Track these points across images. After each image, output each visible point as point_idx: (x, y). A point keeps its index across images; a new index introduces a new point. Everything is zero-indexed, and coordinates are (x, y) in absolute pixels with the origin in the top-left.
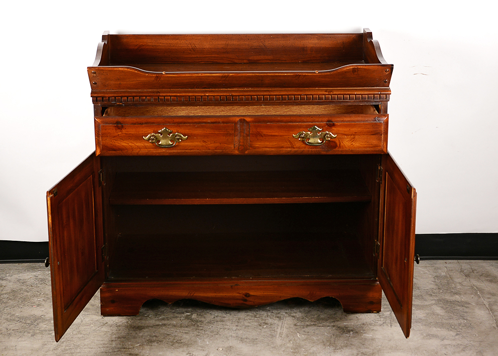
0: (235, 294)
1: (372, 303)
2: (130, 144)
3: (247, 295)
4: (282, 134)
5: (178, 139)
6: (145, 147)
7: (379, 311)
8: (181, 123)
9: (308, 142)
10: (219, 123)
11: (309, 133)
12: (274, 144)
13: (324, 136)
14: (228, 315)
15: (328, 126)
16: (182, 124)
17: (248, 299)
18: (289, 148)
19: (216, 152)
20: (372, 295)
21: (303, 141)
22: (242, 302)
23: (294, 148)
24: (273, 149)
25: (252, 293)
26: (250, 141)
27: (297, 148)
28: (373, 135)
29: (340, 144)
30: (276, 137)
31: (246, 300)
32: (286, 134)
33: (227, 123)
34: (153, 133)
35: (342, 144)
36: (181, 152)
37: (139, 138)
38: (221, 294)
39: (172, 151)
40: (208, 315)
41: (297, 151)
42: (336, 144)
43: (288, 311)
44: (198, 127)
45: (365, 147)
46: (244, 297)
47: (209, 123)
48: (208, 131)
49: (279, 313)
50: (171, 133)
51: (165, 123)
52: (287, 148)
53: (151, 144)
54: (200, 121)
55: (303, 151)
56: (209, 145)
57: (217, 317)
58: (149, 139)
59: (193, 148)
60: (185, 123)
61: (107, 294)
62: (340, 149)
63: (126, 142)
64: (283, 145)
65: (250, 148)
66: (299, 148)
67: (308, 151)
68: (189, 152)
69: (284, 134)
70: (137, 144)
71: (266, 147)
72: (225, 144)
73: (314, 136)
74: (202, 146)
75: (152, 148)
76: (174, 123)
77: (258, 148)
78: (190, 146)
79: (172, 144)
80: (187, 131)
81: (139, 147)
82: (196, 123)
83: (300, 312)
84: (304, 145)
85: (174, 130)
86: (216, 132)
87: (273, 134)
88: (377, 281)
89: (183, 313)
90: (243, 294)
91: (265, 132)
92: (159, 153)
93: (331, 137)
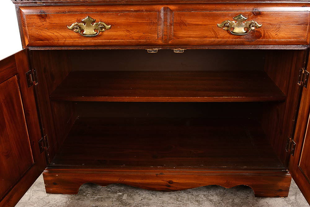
0: (160, 181)
1: (280, 190)
2: (56, 34)
3: (171, 182)
4: (206, 23)
5: (102, 28)
6: (71, 37)
7: (286, 196)
8: (104, 11)
9: (232, 32)
10: (142, 11)
11: (234, 22)
12: (197, 33)
13: (250, 26)
14: (154, 196)
15: (254, 14)
16: (105, 13)
17: (171, 185)
18: (213, 37)
19: (140, 42)
20: (281, 184)
21: (227, 30)
22: (166, 187)
23: (218, 38)
24: (197, 39)
25: (174, 181)
26: (174, 31)
27: (220, 38)
28: (299, 25)
29: (264, 35)
30: (200, 26)
31: (169, 186)
32: (211, 23)
33: (150, 11)
34: (77, 22)
35: (266, 34)
36: (106, 42)
37: (63, 27)
38: (148, 181)
39: (97, 41)
40: (137, 196)
41: (221, 41)
42: (260, 33)
43: (205, 193)
44: (120, 16)
45: (290, 38)
46: (168, 183)
47: (132, 11)
48: (132, 20)
49: (198, 196)
50: (94, 22)
51: (88, 12)
52: (211, 37)
53: (76, 34)
54: (123, 9)
55: (226, 41)
56: (132, 35)
57: (144, 198)
58: (73, 29)
59: (117, 37)
60: (107, 11)
61: (49, 178)
62: (264, 40)
63: (51, 32)
64: (207, 34)
65: (174, 38)
66: (223, 38)
67: (232, 41)
68: (113, 42)
69: (208, 23)
70: (62, 34)
71: (190, 37)
72: (149, 33)
73: (239, 25)
74: (126, 36)
75: (77, 38)
76: (98, 12)
77: (182, 37)
78: (114, 36)
79: (97, 33)
80: (110, 20)
81: (64, 37)
82: (118, 11)
83: (217, 194)
84: (228, 35)
85: (97, 18)
86: (139, 21)
87: (197, 23)
88: (286, 172)
89: (116, 193)
90: (167, 181)
91: (189, 20)
92: (84, 43)
93: (256, 27)
